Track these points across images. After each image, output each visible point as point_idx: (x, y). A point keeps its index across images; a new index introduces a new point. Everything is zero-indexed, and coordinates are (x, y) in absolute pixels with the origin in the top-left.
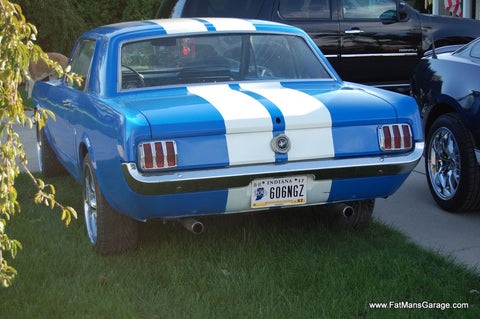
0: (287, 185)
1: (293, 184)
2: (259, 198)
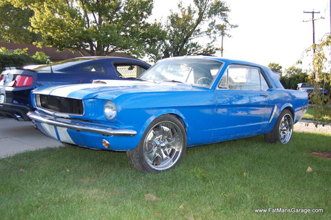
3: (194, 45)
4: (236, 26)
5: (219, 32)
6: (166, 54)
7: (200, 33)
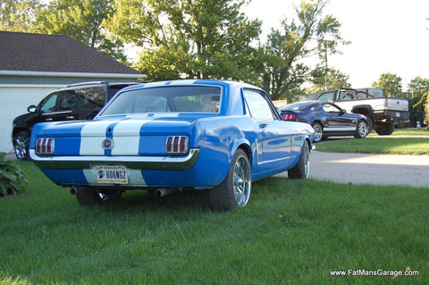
0: (115, 170)
1: (119, 170)
2: (101, 177)
3: (299, 67)
4: (349, 43)
6: (266, 78)
7: (306, 52)
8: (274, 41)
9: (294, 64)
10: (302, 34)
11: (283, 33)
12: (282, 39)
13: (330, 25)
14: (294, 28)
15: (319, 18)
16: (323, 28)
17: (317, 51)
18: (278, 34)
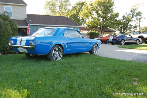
3: (130, 25)
5: (139, 21)
6: (121, 28)
7: (132, 21)
8: (124, 18)
9: (129, 24)
10: (131, 16)
11: (126, 16)
12: (126, 17)
13: (139, 14)
14: (129, 14)
15: (136, 12)
16: (137, 14)
17: (135, 21)
18: (125, 16)
